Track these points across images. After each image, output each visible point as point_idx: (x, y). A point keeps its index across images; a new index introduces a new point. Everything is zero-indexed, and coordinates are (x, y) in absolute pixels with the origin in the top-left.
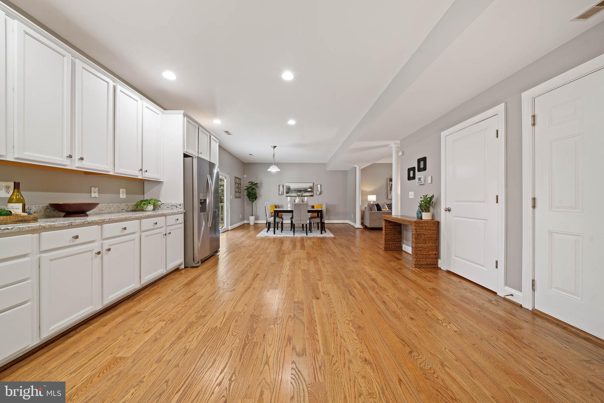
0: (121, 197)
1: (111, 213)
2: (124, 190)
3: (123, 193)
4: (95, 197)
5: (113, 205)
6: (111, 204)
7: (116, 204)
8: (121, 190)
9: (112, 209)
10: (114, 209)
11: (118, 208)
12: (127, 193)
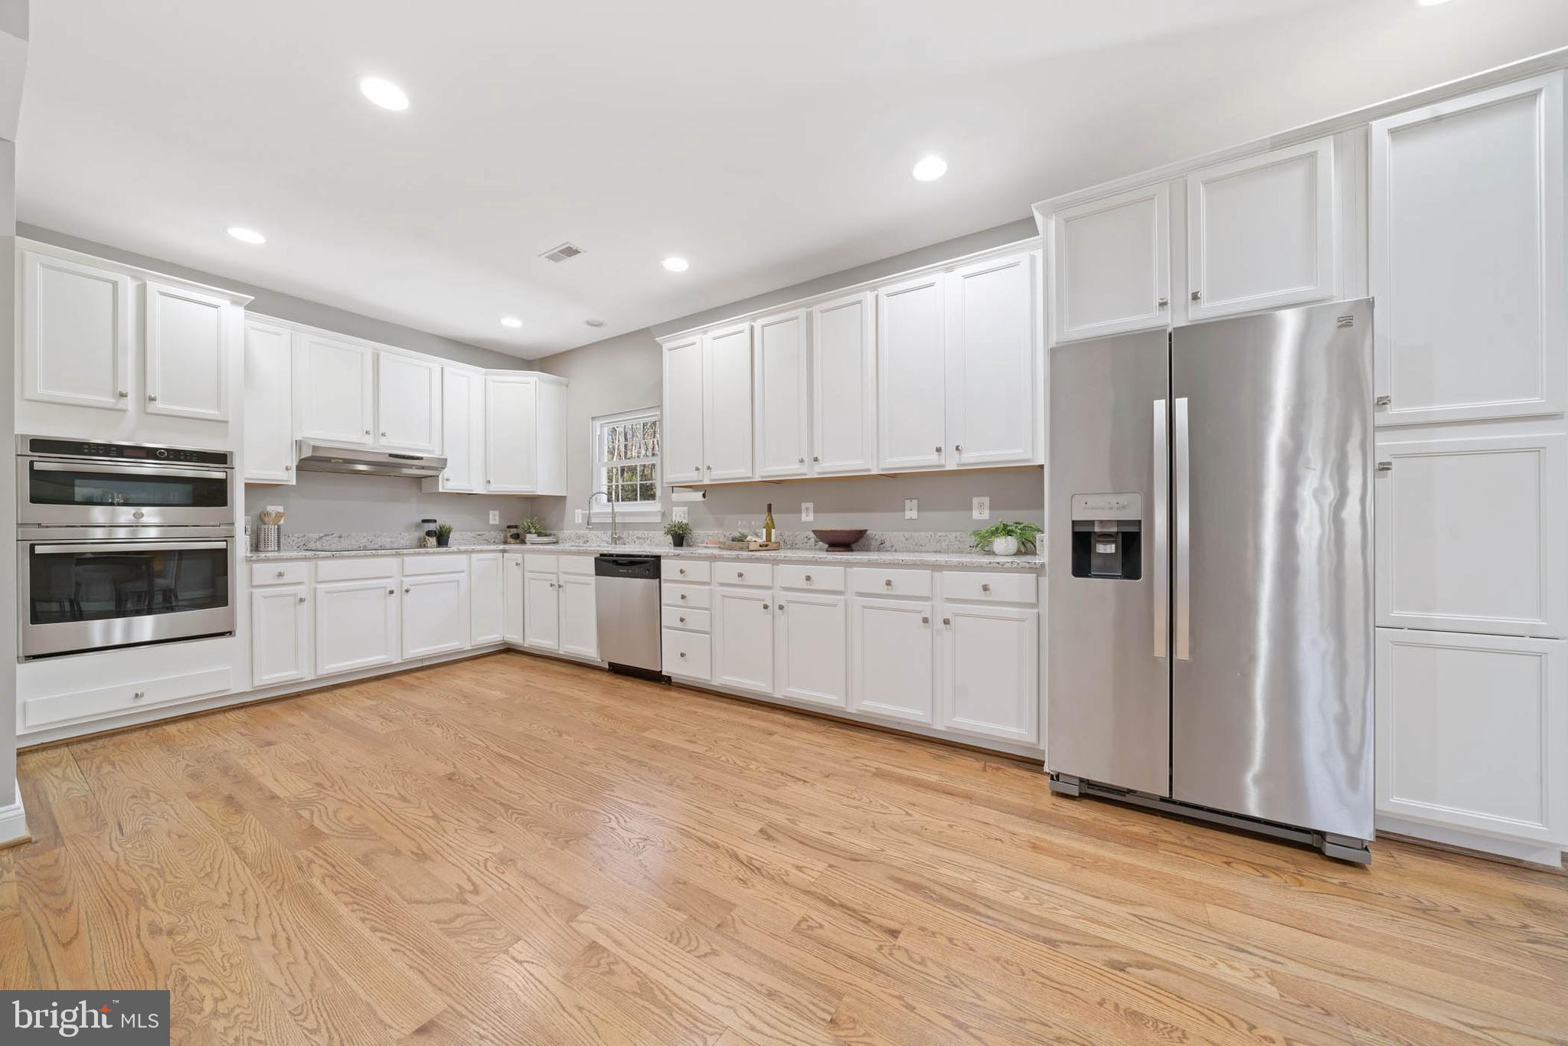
0: (974, 517)
1: (940, 552)
2: (986, 500)
3: (981, 505)
4: (911, 519)
5: (946, 536)
6: (941, 534)
7: (954, 534)
8: (976, 501)
9: (944, 545)
10: (947, 545)
11: (958, 542)
12: (993, 507)
